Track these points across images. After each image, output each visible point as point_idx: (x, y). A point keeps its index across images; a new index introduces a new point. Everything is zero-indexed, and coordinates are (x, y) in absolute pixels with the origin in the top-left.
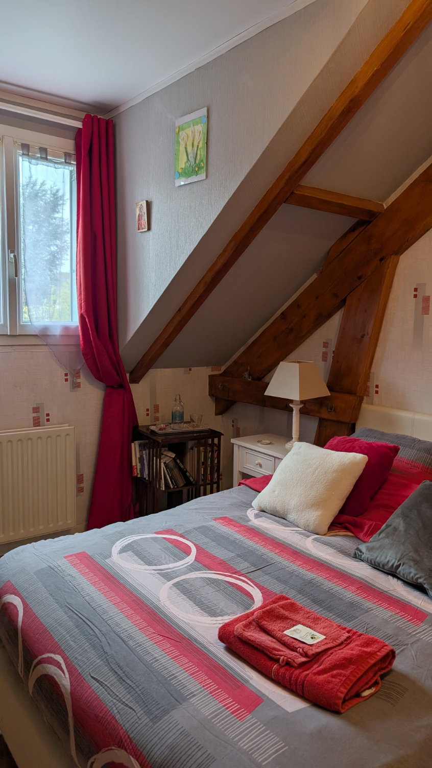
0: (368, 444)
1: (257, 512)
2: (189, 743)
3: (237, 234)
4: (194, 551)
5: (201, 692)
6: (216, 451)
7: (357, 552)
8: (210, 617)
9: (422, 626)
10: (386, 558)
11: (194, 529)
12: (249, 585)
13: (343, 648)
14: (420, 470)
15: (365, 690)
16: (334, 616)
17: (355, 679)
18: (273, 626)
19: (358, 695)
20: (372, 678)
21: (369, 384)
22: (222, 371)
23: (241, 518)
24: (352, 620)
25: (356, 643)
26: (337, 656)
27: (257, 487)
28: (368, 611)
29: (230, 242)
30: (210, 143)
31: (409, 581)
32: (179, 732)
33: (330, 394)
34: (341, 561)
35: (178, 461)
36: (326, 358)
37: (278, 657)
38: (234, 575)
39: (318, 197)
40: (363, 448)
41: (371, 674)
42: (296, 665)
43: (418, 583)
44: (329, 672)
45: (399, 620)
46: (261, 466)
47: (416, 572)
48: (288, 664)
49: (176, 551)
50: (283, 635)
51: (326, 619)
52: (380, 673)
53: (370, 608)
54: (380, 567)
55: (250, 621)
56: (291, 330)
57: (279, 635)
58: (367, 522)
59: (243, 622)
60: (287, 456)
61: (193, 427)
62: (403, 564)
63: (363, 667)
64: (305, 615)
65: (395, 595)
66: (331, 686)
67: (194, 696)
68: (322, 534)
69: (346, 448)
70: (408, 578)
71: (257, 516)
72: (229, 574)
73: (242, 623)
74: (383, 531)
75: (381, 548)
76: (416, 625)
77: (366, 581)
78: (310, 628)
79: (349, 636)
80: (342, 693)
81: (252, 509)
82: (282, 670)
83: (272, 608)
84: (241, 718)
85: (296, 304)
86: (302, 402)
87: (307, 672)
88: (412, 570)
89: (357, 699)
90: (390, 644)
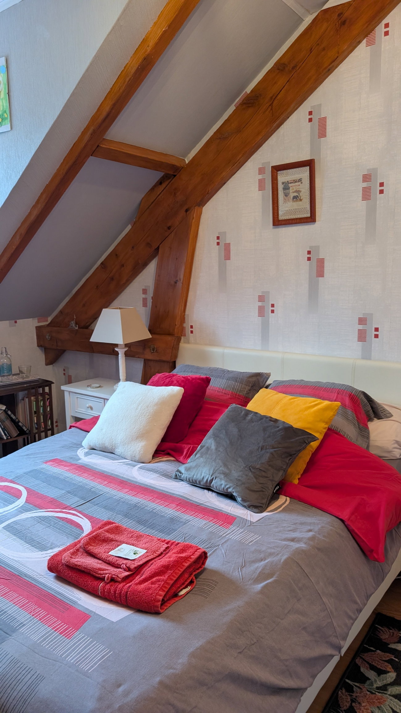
0: (184, 378)
1: (87, 450)
2: (19, 668)
3: (47, 186)
4: (25, 494)
5: (31, 621)
6: (48, 399)
7: (177, 473)
8: (40, 552)
9: (232, 528)
10: (201, 475)
11: (25, 473)
12: (79, 517)
13: (162, 558)
14: (230, 396)
15: (181, 590)
16: (157, 532)
17: (171, 582)
18: (98, 549)
19: (176, 595)
20: (188, 579)
21: (185, 325)
22: (49, 322)
23: (71, 458)
24: (172, 533)
25: (173, 551)
26: (157, 565)
27: (87, 429)
28: (186, 523)
29: (42, 194)
30: (12, 94)
31: (221, 492)
32: (9, 661)
33: (151, 337)
34: (164, 483)
35: (9, 413)
36: (146, 304)
37: (104, 575)
38: (64, 510)
39: (123, 151)
40: (180, 382)
41: (186, 576)
42: (120, 580)
43: (228, 493)
44: (150, 580)
45: (212, 526)
46: (91, 408)
47: (226, 484)
48: (113, 580)
49: (6, 497)
50: (108, 556)
51: (148, 536)
52: (194, 573)
53: (188, 520)
54: (197, 484)
55: (77, 548)
56: (112, 279)
57: (104, 556)
58: (186, 445)
59: (71, 551)
60: (113, 396)
61: (23, 378)
62: (215, 479)
63: (180, 571)
64: (129, 535)
65: (209, 505)
66: (150, 592)
67: (24, 625)
68: (147, 462)
69: (166, 383)
70: (220, 490)
71: (87, 454)
72: (60, 510)
73: (69, 552)
74: (198, 451)
75: (197, 466)
76: (226, 528)
77: (184, 497)
78: (133, 545)
79: (168, 547)
80: (160, 596)
81: (83, 448)
82: (108, 586)
83: (98, 533)
84: (68, 636)
85: (114, 254)
86: (126, 345)
87: (130, 584)
88: (223, 482)
89: (175, 598)
90: (203, 547)
